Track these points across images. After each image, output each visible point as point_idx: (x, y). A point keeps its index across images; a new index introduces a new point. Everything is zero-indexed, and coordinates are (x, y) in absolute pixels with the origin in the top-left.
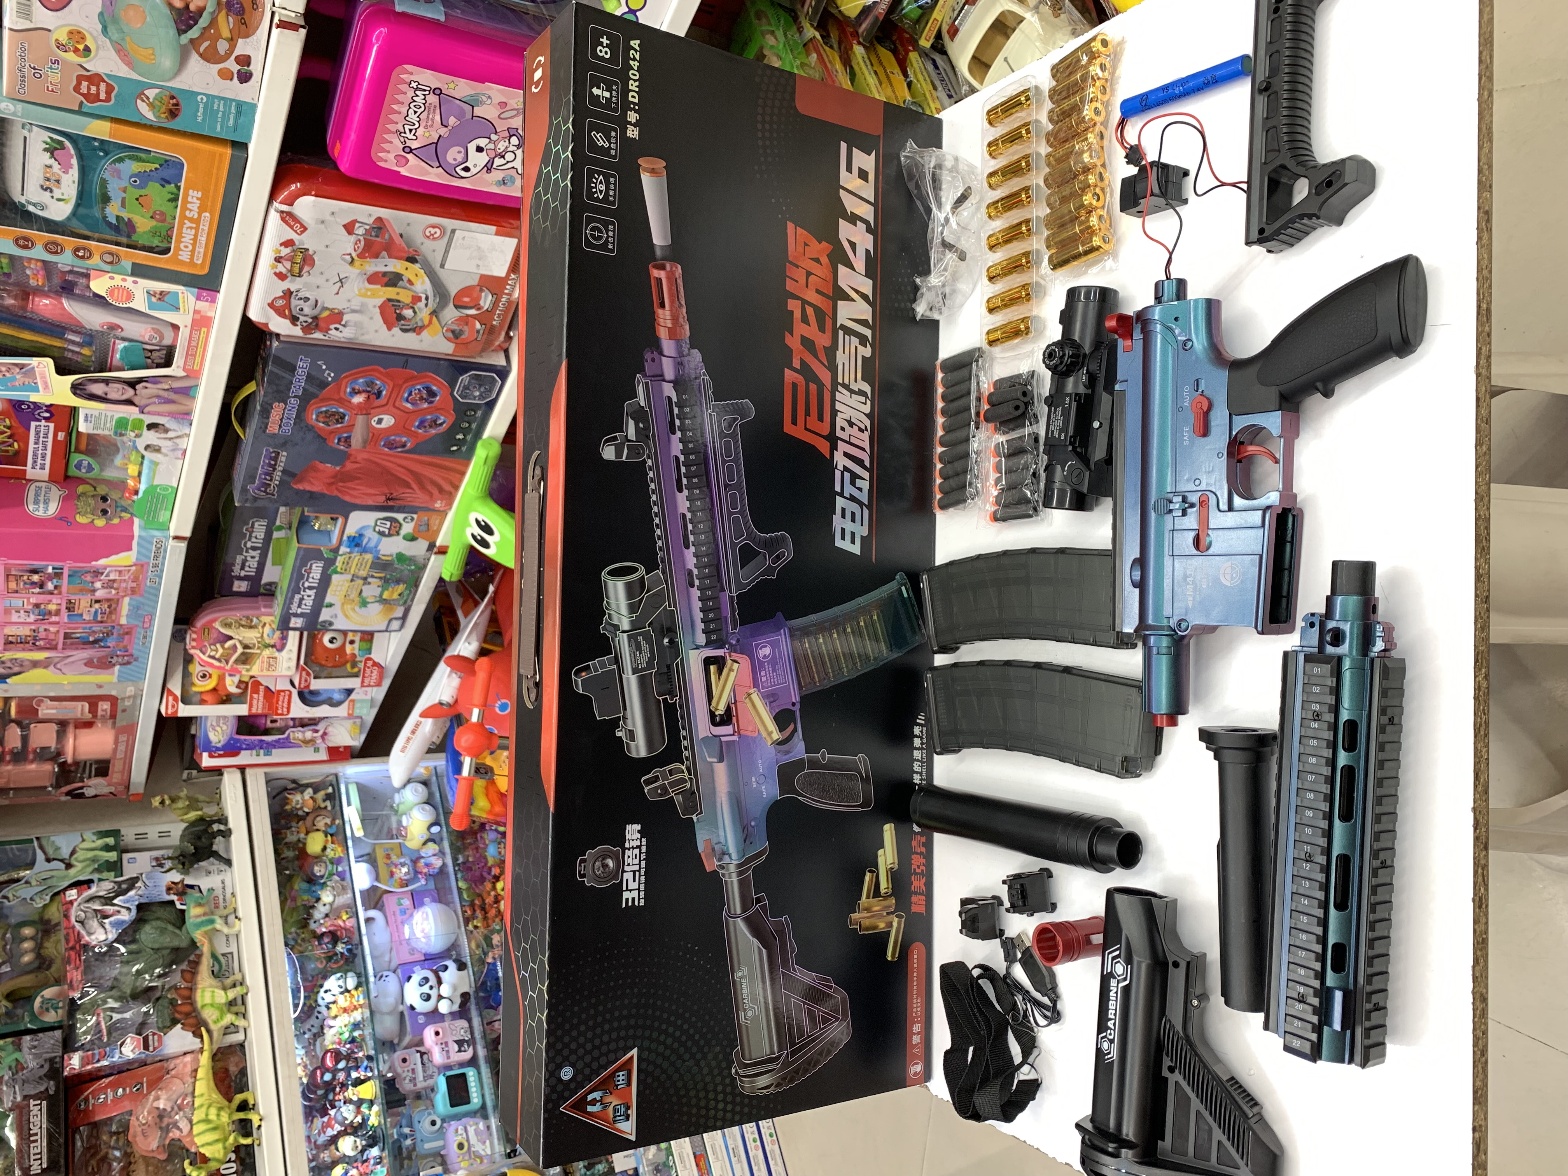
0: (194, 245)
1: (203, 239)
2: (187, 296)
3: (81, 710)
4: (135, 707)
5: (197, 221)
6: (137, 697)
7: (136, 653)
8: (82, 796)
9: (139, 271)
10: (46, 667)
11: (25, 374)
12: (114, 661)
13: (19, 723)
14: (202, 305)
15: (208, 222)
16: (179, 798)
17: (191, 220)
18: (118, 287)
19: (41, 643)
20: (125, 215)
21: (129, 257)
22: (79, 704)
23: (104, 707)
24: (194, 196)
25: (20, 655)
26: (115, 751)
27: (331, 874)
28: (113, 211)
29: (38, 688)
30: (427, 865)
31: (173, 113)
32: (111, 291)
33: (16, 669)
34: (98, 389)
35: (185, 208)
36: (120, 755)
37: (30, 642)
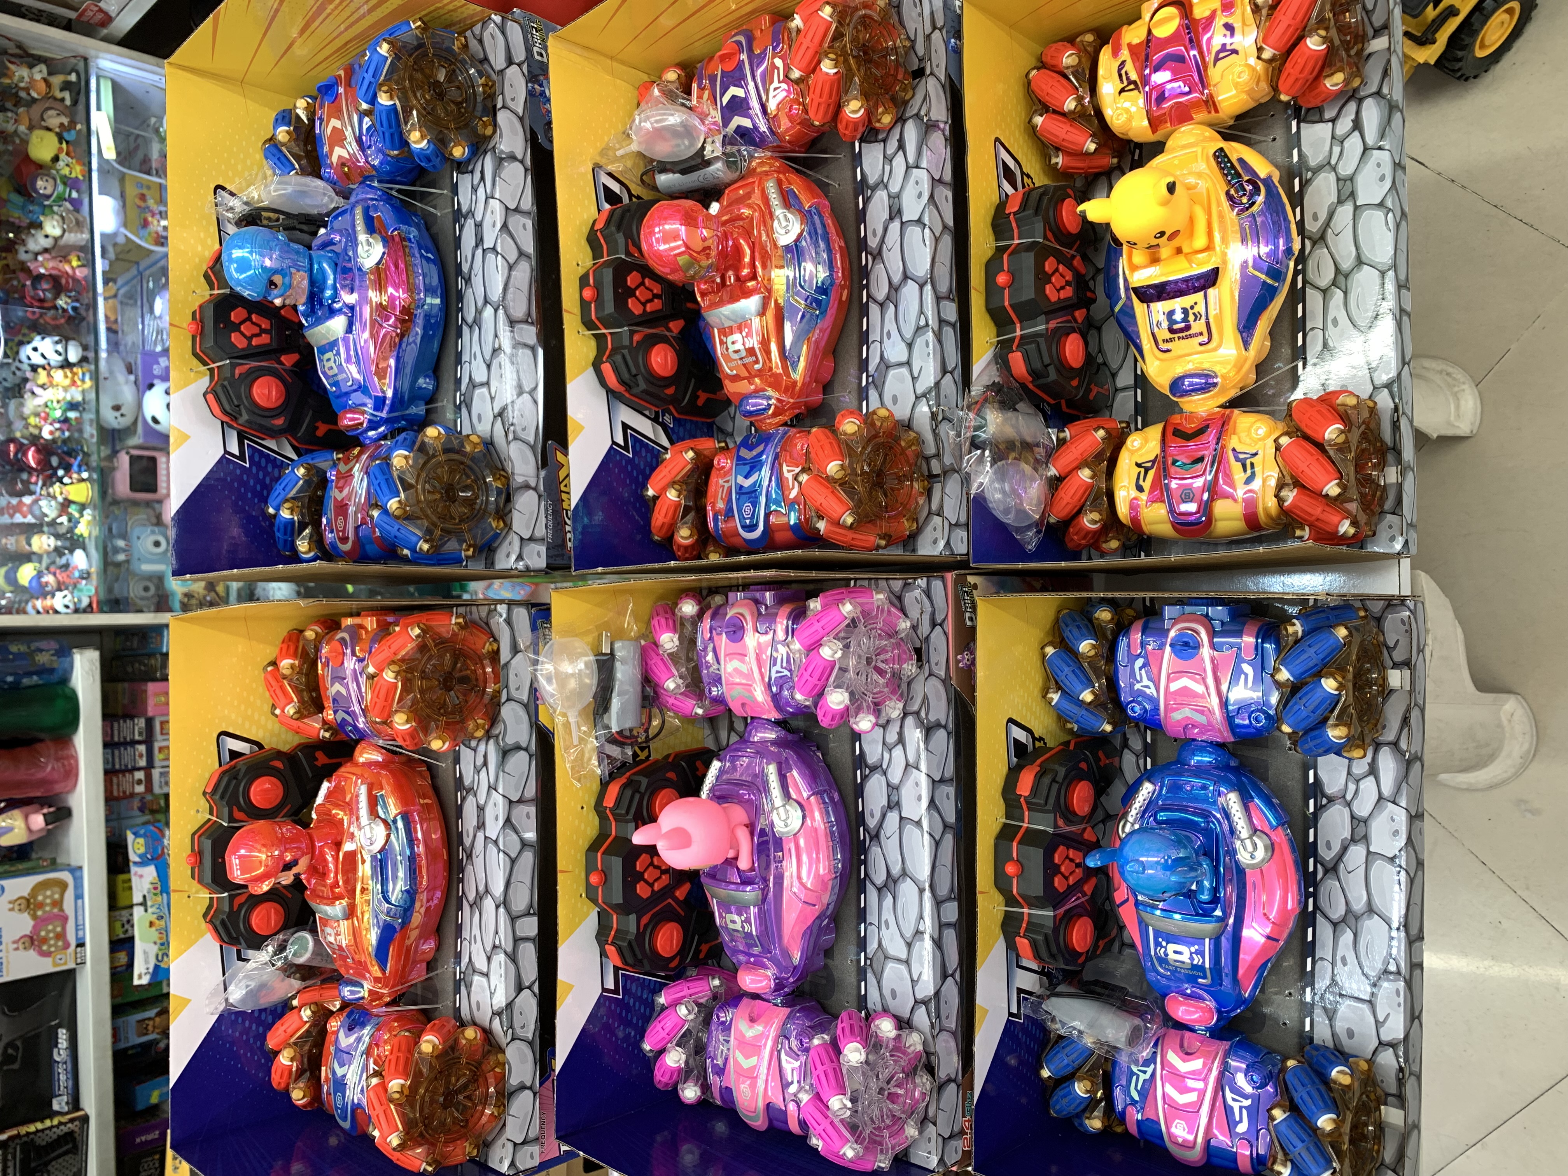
27: (61, 199)
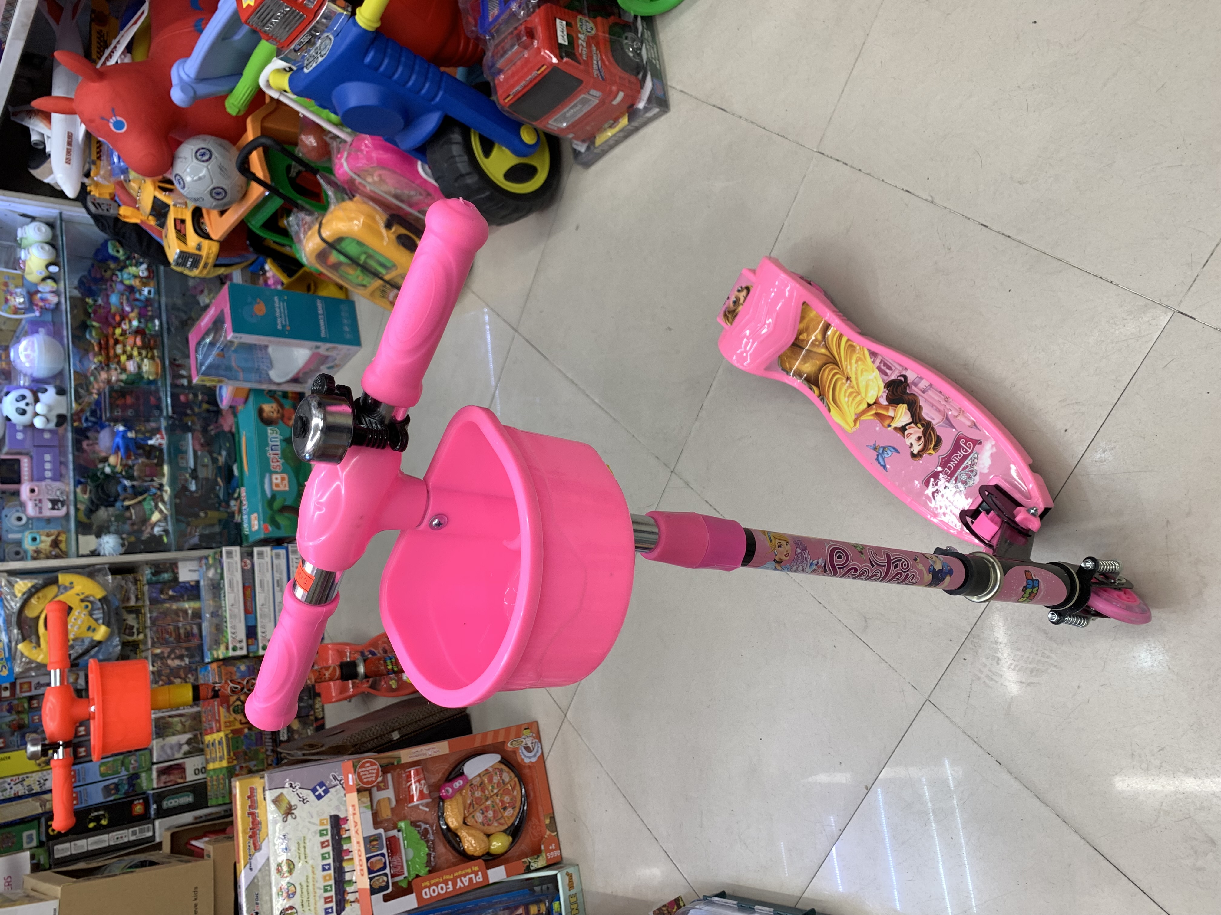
30: (42, 300)
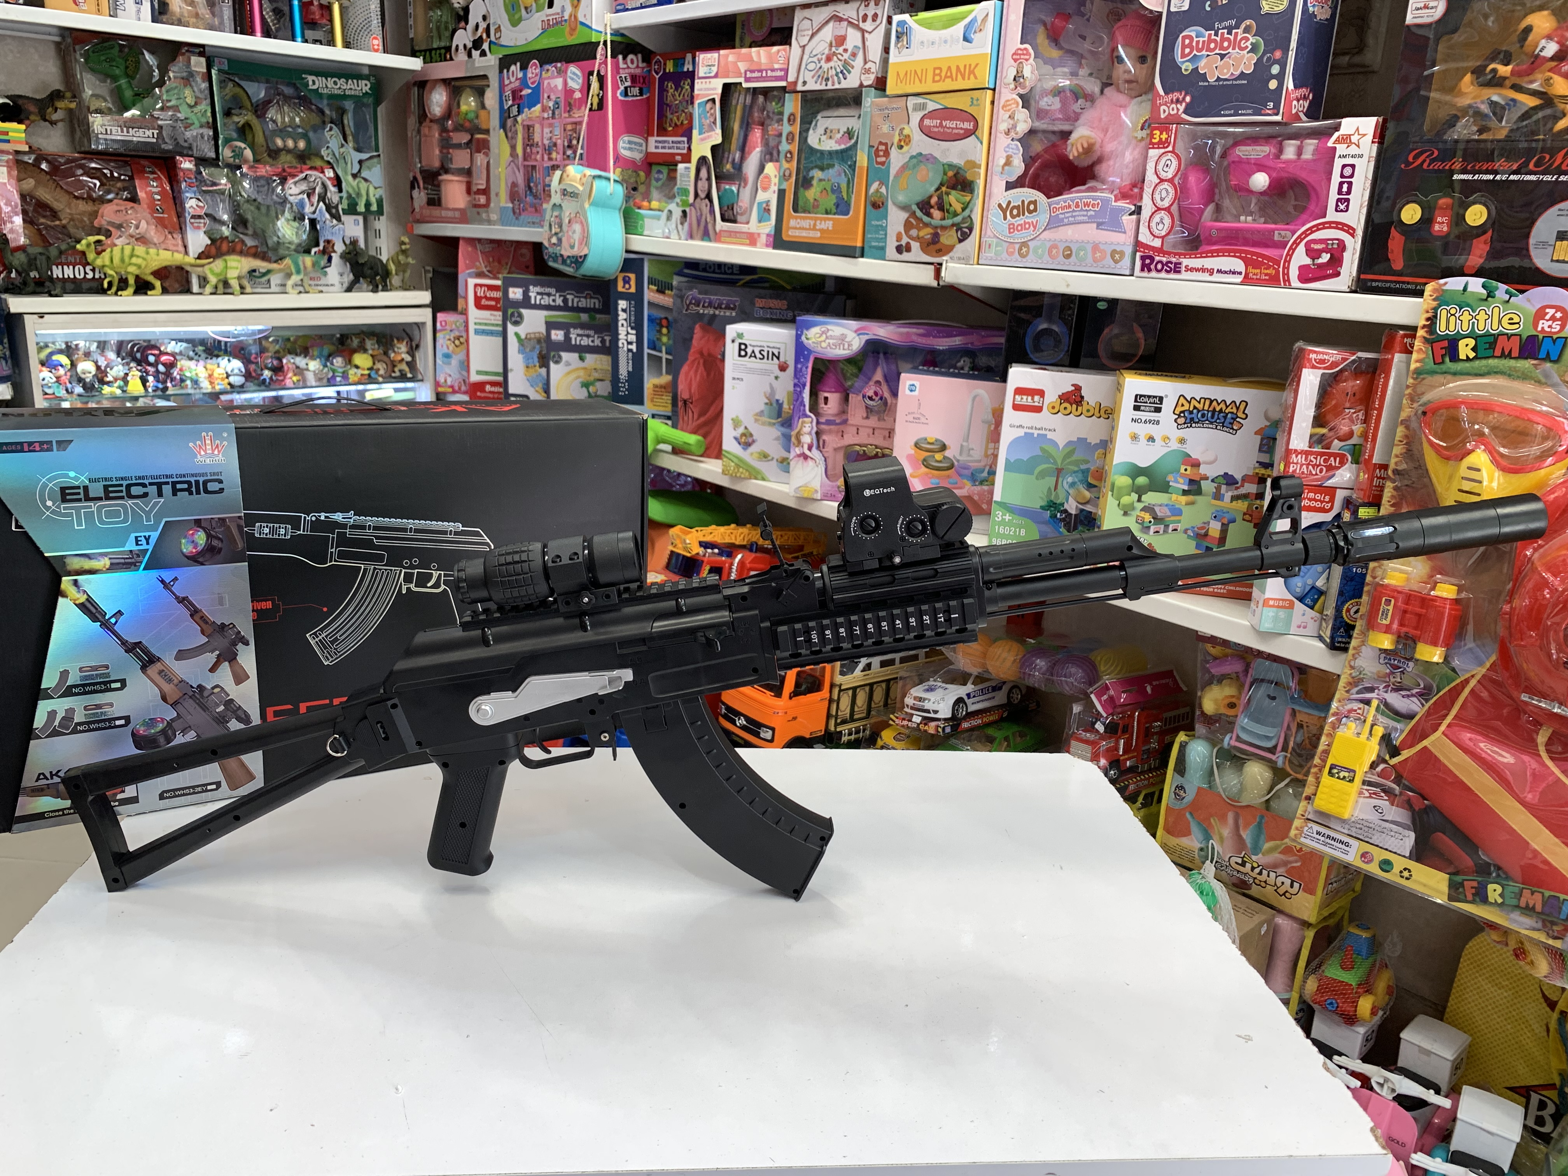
0: (800, 228)
1: (804, 234)
2: (768, 227)
3: (480, 183)
4: (481, 222)
5: (814, 228)
6: (489, 222)
7: (522, 217)
8: (412, 187)
9: (781, 193)
10: (511, 155)
11: (710, 126)
12: (516, 202)
13: (470, 141)
14: (763, 239)
15: (813, 236)
16: (407, 257)
17: (815, 225)
18: (770, 181)
19: (528, 150)
20: (815, 182)
21: (790, 186)
22: (484, 182)
23: (482, 200)
24: (829, 225)
25: (520, 137)
26: (448, 209)
28: (817, 174)
29: (496, 151)
31: (876, 206)
32: (768, 177)
33: (510, 135)
34: (704, 173)
35: (821, 219)
36: (444, 213)
37: (529, 142)
